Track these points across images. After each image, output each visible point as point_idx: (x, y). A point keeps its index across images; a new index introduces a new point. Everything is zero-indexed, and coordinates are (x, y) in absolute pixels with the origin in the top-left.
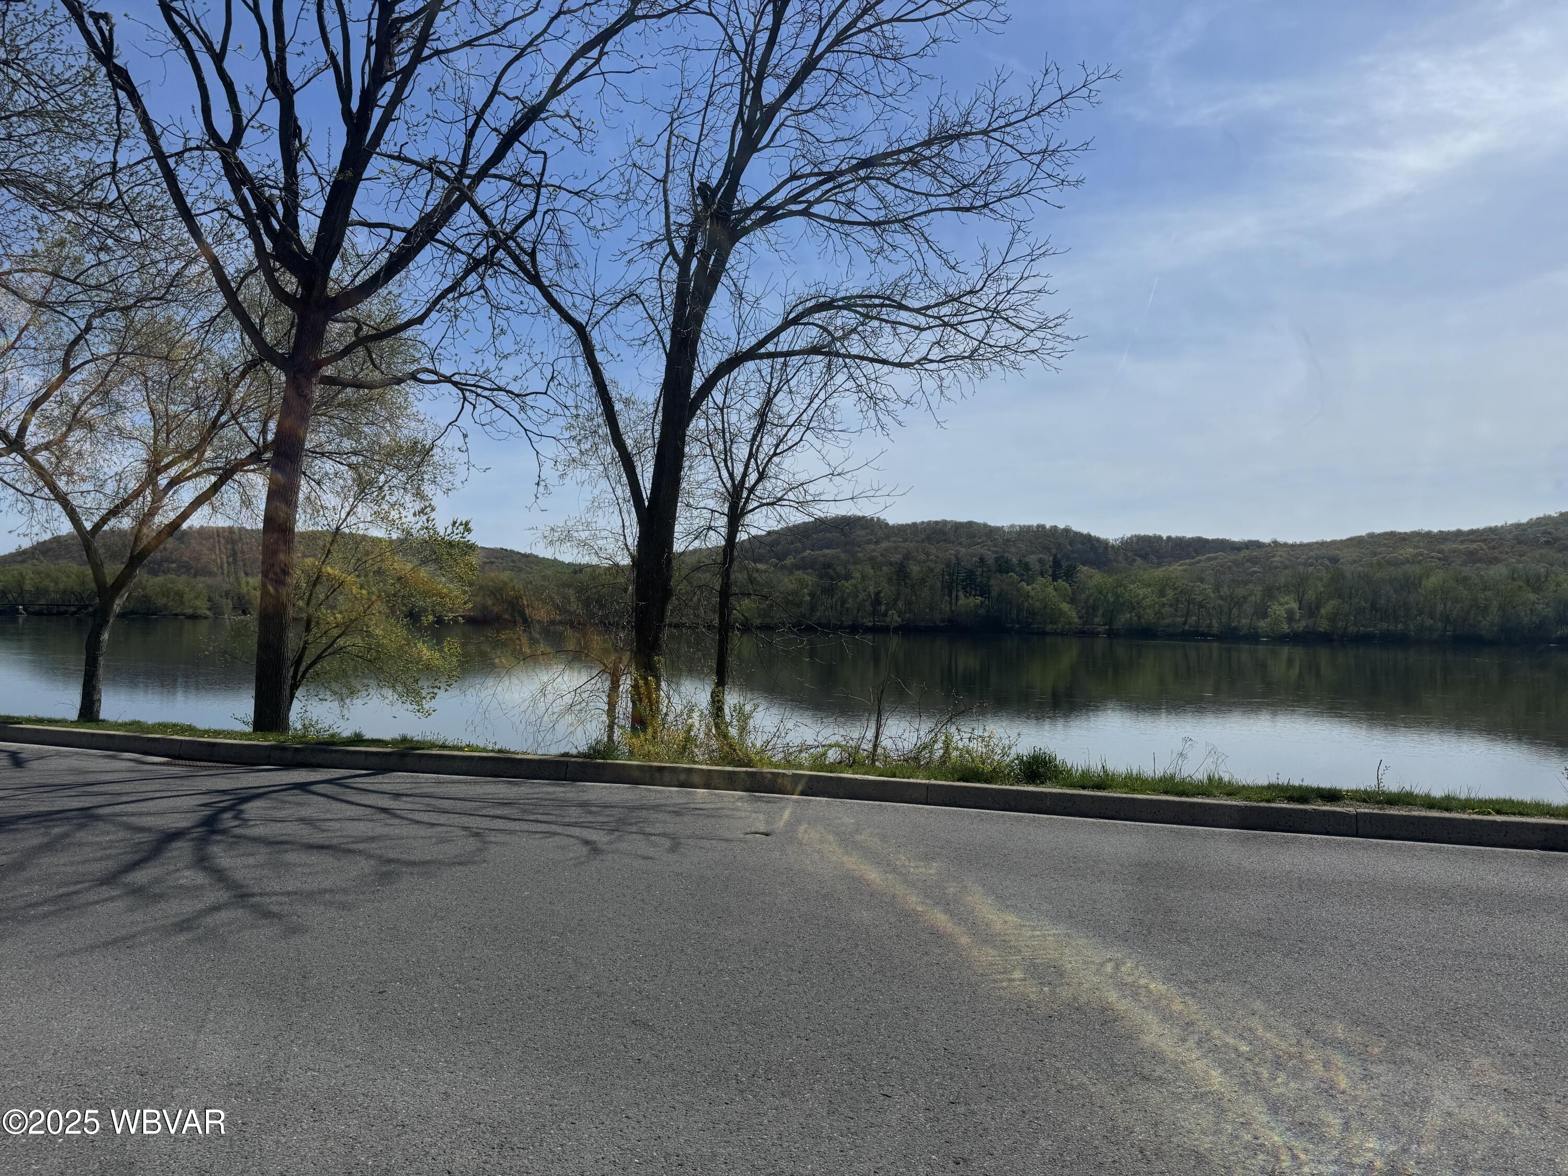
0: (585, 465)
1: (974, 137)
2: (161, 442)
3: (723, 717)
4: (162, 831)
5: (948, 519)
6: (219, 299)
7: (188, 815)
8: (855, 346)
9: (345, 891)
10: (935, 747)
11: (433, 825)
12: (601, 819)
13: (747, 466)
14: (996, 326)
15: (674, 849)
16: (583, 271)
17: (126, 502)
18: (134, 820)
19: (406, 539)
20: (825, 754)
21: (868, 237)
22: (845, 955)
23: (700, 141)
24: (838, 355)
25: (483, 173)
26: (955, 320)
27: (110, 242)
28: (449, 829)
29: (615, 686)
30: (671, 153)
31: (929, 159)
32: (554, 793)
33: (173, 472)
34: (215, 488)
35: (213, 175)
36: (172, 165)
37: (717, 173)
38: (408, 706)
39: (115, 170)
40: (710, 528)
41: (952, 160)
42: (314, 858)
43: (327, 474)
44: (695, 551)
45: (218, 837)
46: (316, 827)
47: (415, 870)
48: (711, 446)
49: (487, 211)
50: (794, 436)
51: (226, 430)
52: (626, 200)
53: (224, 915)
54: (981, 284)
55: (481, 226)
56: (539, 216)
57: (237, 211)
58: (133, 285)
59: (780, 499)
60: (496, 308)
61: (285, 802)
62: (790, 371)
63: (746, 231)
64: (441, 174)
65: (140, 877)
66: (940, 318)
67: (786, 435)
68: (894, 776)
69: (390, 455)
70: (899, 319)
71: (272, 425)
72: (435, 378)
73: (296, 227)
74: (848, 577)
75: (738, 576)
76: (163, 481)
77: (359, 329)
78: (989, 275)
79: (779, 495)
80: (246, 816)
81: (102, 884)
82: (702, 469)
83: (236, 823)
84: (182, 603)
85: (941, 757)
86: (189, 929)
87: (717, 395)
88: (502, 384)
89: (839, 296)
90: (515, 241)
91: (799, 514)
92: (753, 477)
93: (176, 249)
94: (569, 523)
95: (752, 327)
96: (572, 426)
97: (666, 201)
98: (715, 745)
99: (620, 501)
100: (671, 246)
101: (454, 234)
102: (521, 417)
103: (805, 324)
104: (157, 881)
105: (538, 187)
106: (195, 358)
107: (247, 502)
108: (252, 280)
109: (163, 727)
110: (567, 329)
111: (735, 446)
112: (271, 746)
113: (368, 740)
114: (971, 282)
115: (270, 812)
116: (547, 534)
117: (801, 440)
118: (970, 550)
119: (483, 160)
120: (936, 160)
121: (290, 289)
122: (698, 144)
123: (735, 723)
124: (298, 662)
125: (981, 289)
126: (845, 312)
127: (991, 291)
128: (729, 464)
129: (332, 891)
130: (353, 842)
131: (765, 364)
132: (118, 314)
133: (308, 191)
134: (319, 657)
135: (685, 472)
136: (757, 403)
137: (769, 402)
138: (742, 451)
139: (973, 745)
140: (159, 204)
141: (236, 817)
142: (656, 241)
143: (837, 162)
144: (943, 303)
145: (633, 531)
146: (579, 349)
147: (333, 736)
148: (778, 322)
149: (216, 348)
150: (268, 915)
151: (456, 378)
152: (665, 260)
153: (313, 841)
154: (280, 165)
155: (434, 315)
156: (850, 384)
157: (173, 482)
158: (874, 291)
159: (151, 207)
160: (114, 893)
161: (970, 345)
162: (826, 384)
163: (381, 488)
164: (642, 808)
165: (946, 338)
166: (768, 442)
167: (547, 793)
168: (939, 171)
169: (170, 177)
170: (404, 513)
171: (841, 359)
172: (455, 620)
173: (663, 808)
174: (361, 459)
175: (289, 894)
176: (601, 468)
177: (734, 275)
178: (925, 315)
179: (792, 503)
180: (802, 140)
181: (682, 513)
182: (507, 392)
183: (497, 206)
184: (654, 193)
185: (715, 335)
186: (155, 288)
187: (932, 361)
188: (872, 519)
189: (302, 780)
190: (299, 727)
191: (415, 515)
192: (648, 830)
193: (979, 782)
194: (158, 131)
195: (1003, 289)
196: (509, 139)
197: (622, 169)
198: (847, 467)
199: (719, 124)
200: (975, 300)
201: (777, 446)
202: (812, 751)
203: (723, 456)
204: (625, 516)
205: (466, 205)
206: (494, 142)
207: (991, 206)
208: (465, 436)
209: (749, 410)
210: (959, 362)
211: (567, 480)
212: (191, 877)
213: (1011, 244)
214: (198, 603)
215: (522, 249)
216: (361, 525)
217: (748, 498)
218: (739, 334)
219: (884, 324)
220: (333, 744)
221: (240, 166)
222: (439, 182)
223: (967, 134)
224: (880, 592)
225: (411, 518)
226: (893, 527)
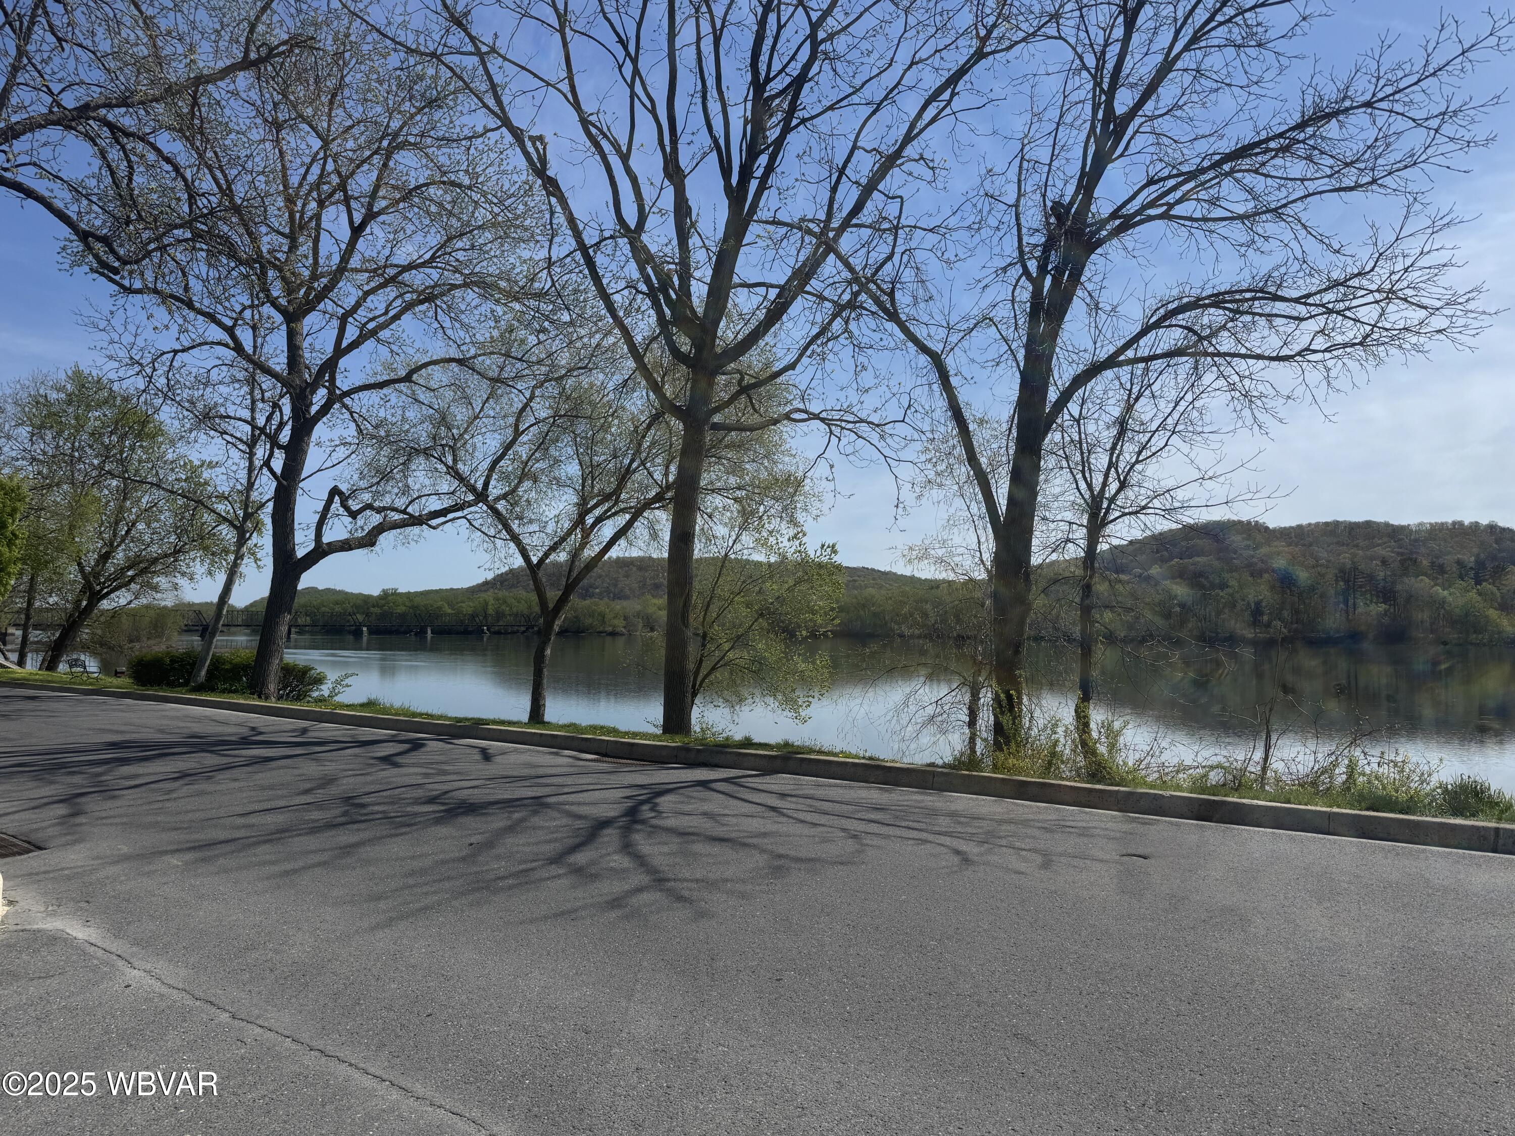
0: (940, 485)
1: (1356, 111)
2: (587, 488)
3: (1089, 733)
4: (596, 819)
5: (1341, 519)
6: (631, 364)
7: (615, 806)
8: (1226, 343)
9: (743, 881)
10: (1337, 771)
11: (815, 825)
12: (970, 830)
13: (1106, 476)
14: (1391, 308)
15: (1046, 864)
16: (938, 303)
17: (563, 539)
18: (574, 808)
19: (782, 562)
20: (1205, 776)
21: (1237, 231)
22: (1239, 991)
23: (1052, 161)
24: (1206, 354)
25: (846, 224)
26: (1341, 306)
27: (546, 324)
28: (830, 829)
29: (975, 697)
30: (1023, 177)
31: (1303, 142)
32: (923, 801)
33: (597, 512)
34: (629, 524)
35: (623, 258)
36: (592, 254)
37: (1071, 190)
38: (787, 713)
39: (550, 263)
40: (1068, 540)
41: (1330, 139)
42: (716, 849)
43: (717, 508)
44: (1053, 563)
45: (639, 827)
46: (717, 821)
47: (803, 866)
48: (1067, 458)
49: (851, 260)
50: (1158, 441)
51: (637, 475)
52: (979, 229)
53: (646, 897)
54: (1371, 264)
55: (846, 274)
56: (897, 258)
57: (643, 287)
58: (564, 359)
59: (1144, 508)
60: (859, 347)
61: (692, 797)
62: (1153, 375)
63: (1100, 243)
64: (809, 232)
65: (580, 858)
66: (1323, 306)
67: (1149, 440)
68: (1289, 802)
69: (767, 488)
70: (1275, 311)
71: (673, 468)
72: (806, 416)
73: (689, 295)
74: (1223, 586)
75: (1101, 587)
76: (590, 520)
77: (742, 379)
78: (1381, 254)
79: (1143, 504)
80: (660, 809)
81: (551, 863)
82: (1058, 481)
83: (653, 814)
84: (604, 622)
85: (1344, 783)
86: (619, 906)
87: (1073, 407)
88: (863, 415)
89: (1204, 294)
90: (876, 284)
91: (1165, 522)
92: (1114, 486)
93: (596, 325)
94: (926, 542)
95: (1109, 335)
96: (927, 449)
97: (1019, 225)
98: (1081, 761)
99: (976, 518)
100: (1025, 267)
101: (823, 285)
102: (881, 445)
103: (1167, 327)
104: (593, 863)
105: (896, 229)
106: (612, 415)
107: (654, 536)
108: (655, 345)
109: (594, 728)
110: (924, 359)
111: (1093, 456)
112: (678, 747)
113: (756, 744)
114: (1359, 264)
115: (679, 806)
116: (906, 552)
117: (1166, 445)
118: (1368, 553)
119: (844, 213)
120: (1311, 142)
121: (685, 349)
122: (1050, 165)
123: (1103, 740)
124: (696, 674)
125: (1372, 270)
126: (1212, 310)
127: (1383, 271)
128: (1087, 475)
129: (732, 880)
130: (748, 837)
131: (1124, 372)
132: (553, 383)
133: (698, 262)
134: (714, 669)
135: (1042, 486)
136: (1116, 412)
137: (1129, 408)
138: (1100, 460)
139: (1384, 769)
140: (582, 288)
141: (652, 810)
142: (1010, 264)
143: (1199, 160)
144: (1326, 290)
145: (989, 546)
146: (934, 376)
147: (727, 738)
148: (1137, 328)
149: (627, 405)
150: (680, 899)
151: (824, 415)
152: (1018, 281)
153: (715, 834)
154: (675, 242)
155: (805, 360)
156: (1222, 383)
157: (599, 520)
158: (1245, 286)
159: (576, 291)
160: (561, 871)
161: (1362, 330)
162: (1193, 385)
163: (760, 518)
164: (1010, 822)
165: (1331, 326)
166: (1129, 451)
167: (916, 801)
168: (1317, 152)
169: (590, 263)
170: (780, 540)
171: (1209, 359)
172: (825, 634)
173: (1032, 823)
174: (744, 493)
175: (697, 881)
176: (956, 487)
177: (1090, 286)
178: (1305, 304)
179: (1157, 511)
180: (1158, 144)
181: (1039, 529)
182: (869, 423)
183: (860, 253)
184: (1006, 219)
185: (1070, 348)
186: (581, 360)
187: (1315, 351)
188: (1249, 523)
189: (703, 778)
190: (698, 730)
191: (789, 540)
192: (1018, 844)
193: (1392, 811)
194: (581, 226)
195: (1399, 266)
196: (868, 189)
197: (974, 201)
198: (1219, 470)
199: (1071, 141)
200: (1365, 283)
201: (1139, 453)
202: (1191, 771)
203: (1080, 468)
204: (981, 532)
205: (832, 256)
206: (855, 194)
207: (1379, 182)
208: (832, 467)
209: (1107, 419)
210: (1348, 350)
211: (924, 500)
212: (620, 861)
213: (1406, 217)
214: (616, 622)
215: (882, 290)
216: (745, 551)
217: (1108, 509)
218: (1095, 343)
219: (1257, 318)
220: (728, 746)
221: (645, 248)
222: (807, 239)
223: (1347, 110)
224: (1261, 601)
225: (786, 543)
226: (1274, 531)
